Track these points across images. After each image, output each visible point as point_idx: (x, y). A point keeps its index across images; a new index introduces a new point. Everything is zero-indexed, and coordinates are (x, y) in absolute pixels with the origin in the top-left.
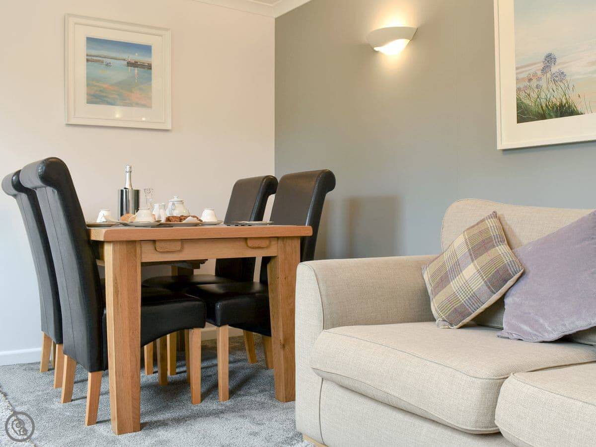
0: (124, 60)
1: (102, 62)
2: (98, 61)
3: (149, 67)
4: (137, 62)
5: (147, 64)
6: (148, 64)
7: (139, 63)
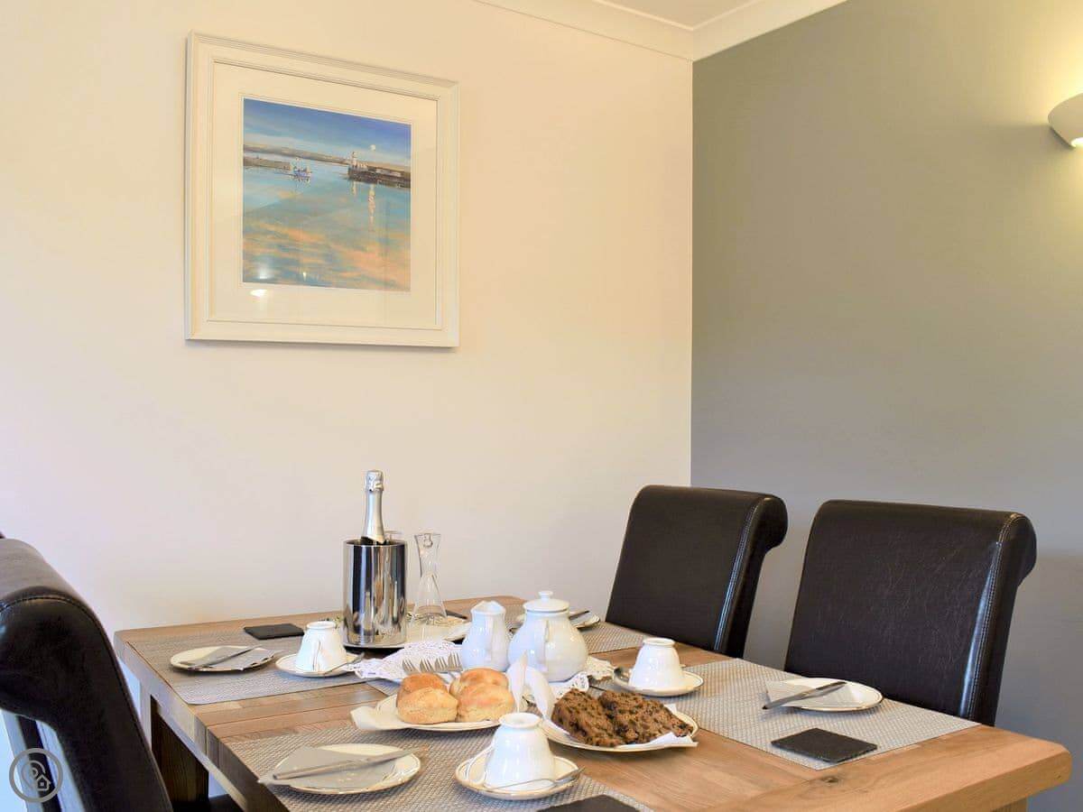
0: (342, 162)
1: (286, 167)
2: (275, 165)
3: (405, 181)
4: (374, 169)
5: (399, 175)
6: (402, 173)
7: (378, 171)
